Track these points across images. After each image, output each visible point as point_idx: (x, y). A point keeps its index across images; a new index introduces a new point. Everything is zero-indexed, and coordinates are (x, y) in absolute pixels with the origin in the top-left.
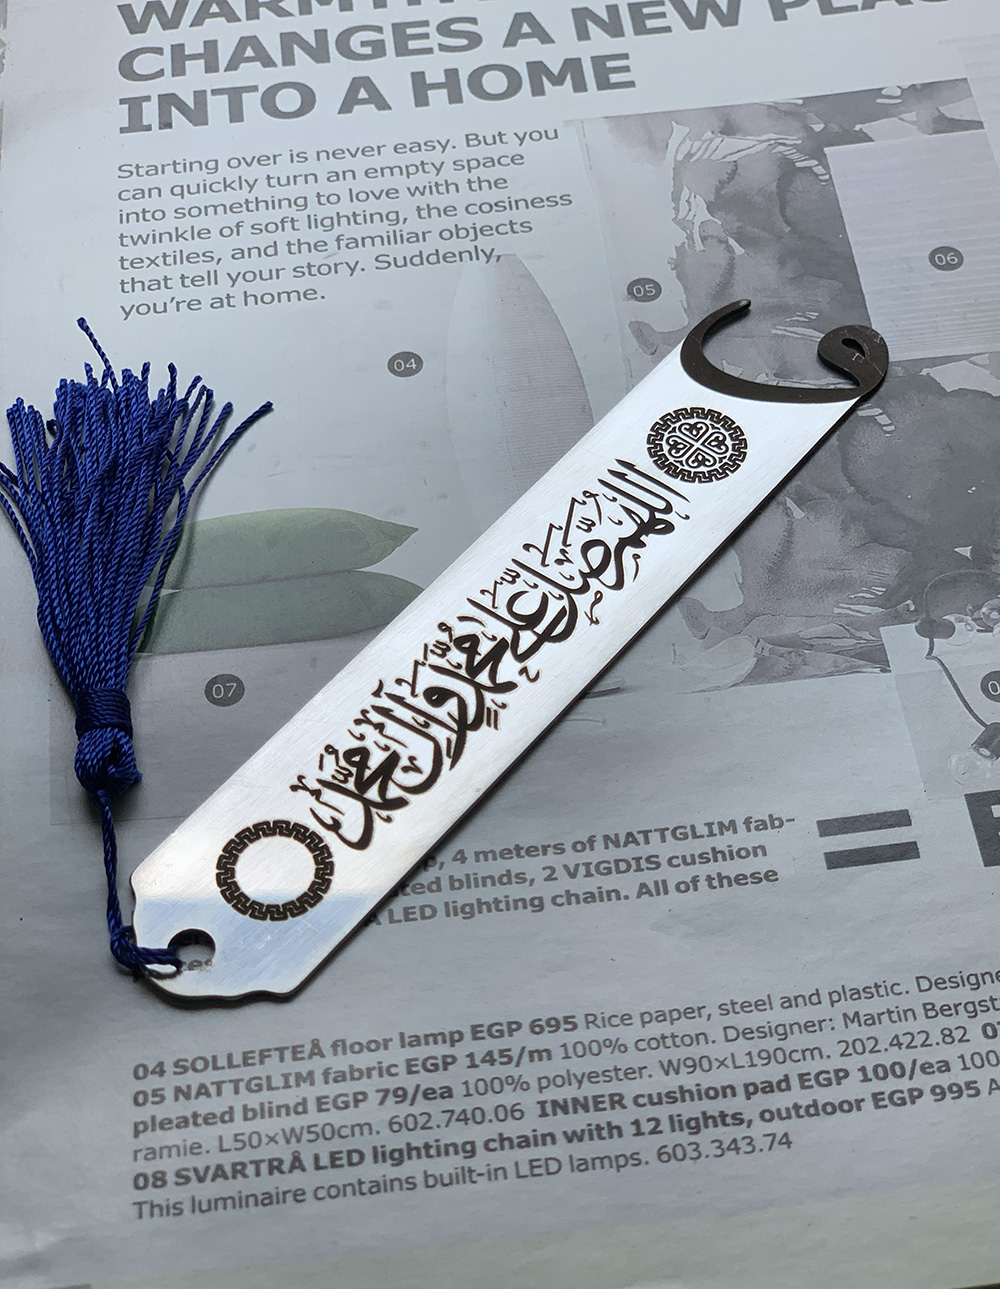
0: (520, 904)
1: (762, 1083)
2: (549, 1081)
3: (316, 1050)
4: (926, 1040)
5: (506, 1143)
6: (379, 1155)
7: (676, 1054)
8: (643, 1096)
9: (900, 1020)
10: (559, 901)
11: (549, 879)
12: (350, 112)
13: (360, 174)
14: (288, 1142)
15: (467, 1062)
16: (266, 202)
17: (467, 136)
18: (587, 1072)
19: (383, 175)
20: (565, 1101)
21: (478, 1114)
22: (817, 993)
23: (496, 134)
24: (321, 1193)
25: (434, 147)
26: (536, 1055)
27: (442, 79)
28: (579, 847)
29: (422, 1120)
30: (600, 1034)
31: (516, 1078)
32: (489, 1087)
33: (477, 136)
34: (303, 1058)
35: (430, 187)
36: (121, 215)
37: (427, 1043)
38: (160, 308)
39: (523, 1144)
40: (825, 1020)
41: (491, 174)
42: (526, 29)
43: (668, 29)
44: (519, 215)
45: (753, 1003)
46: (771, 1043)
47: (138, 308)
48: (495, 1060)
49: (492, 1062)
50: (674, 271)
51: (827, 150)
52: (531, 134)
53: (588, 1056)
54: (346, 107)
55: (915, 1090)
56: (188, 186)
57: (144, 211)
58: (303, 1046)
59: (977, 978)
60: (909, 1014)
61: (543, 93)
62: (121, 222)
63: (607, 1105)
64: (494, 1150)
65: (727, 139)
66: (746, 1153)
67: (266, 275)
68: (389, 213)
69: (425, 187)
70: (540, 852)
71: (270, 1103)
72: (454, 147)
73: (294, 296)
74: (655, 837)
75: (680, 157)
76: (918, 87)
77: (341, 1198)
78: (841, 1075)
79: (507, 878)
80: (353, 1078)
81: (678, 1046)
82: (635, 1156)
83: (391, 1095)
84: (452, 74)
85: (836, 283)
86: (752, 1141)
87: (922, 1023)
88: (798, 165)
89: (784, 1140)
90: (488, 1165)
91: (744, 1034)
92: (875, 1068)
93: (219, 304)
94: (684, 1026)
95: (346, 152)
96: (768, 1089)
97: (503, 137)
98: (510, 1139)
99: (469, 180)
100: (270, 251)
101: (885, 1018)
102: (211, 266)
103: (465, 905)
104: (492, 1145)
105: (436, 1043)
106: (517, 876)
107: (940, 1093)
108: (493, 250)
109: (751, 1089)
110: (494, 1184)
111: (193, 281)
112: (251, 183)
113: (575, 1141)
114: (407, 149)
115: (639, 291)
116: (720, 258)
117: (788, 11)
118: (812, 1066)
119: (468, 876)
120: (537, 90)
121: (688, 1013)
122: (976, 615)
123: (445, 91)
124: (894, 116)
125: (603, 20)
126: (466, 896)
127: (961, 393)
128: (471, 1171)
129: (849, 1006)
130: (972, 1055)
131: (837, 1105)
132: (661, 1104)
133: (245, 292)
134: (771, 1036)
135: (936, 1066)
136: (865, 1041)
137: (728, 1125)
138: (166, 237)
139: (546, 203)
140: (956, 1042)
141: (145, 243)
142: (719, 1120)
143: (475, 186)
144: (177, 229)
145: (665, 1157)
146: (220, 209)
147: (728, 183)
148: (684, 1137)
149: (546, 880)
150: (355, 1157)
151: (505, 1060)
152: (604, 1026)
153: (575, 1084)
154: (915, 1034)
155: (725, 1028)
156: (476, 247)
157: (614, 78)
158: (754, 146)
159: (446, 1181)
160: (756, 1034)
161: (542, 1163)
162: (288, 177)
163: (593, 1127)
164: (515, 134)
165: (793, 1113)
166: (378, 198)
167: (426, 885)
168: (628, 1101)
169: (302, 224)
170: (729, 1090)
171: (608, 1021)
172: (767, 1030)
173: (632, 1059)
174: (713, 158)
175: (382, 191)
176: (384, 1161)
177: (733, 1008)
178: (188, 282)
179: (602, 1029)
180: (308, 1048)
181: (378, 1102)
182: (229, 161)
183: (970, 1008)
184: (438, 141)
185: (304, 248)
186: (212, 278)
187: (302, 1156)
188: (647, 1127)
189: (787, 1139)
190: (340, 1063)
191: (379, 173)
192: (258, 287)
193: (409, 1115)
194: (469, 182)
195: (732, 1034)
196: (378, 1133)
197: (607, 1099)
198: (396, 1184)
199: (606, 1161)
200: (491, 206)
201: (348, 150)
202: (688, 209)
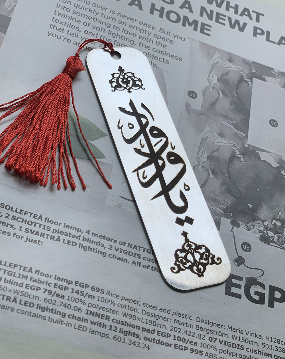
0: (100, 252)
1: (147, 329)
2: (91, 305)
3: (31, 270)
4: (194, 335)
5: (74, 317)
6: (39, 307)
7: (128, 312)
8: (115, 320)
9: (189, 327)
10: (111, 256)
11: (110, 249)
12: (131, 5)
13: (128, 25)
14: (14, 293)
15: (71, 291)
16: (99, 21)
17: (160, 28)
18: (103, 307)
19: (134, 29)
20: (94, 312)
21: (69, 306)
22: (170, 311)
23: (168, 32)
24: (19, 311)
25: (150, 27)
26: (90, 296)
27: (159, 9)
28: (121, 243)
29: (53, 302)
30: (110, 298)
31: (83, 301)
32: (75, 300)
33: (163, 30)
34: (26, 271)
36: (58, 5)
37: (62, 281)
38: (59, 37)
39: (79, 320)
40: (169, 319)
41: (164, 43)
42: (187, 6)
43: (224, 24)
44: (167, 58)
45: (152, 306)
46: (153, 319)
47: (53, 34)
48: (79, 293)
49: (78, 293)
50: (202, 93)
51: (254, 79)
52: (178, 36)
53: (104, 302)
55: (186, 347)
56: (79, 5)
57: (64, 7)
58: (27, 268)
59: (212, 324)
60: (192, 326)
62: (57, 7)
63: (105, 318)
64: (71, 318)
65: (229, 63)
66: (137, 346)
68: (131, 40)
69: (144, 38)
70: (110, 240)
71: (13, 280)
72: (156, 30)
74: (142, 249)
75: (215, 62)
76: (283, 73)
77: (24, 315)
78: (169, 335)
79: (99, 244)
80: (38, 282)
81: (129, 310)
82: (108, 335)
83: (47, 291)
84: (163, 9)
85: (243, 116)
86: (139, 344)
87: (194, 330)
88: (245, 79)
89: (148, 347)
90: (67, 322)
91: (147, 314)
92: (178, 337)
93: (76, 44)
94: (132, 305)
96: (148, 331)
97: (170, 34)
98: (76, 317)
99: (157, 41)
100: (95, 35)
101: (185, 324)
102: (77, 32)
103: (85, 246)
104: (70, 316)
105: (64, 282)
106: (102, 244)
107: (192, 351)
108: (156, 64)
109: (144, 330)
110: (67, 327)
111: (71, 34)
112: (97, 13)
113: (93, 324)
114: (143, 24)
115: (191, 94)
116: (216, 95)
117: (258, 35)
118: (162, 330)
119: (88, 238)
120: (184, 25)
121: (134, 302)
122: (247, 225)
123: (159, 13)
124: (274, 78)
125: (208, 13)
126: (86, 244)
127: (265, 161)
128: (62, 321)
129: (177, 318)
130: (204, 344)
131: (165, 343)
132: (119, 324)
134: (154, 317)
135: (194, 343)
136: (178, 329)
137: (135, 337)
138: (68, 17)
139: (175, 58)
140: (201, 338)
141: (61, 16)
142: (133, 334)
143: (158, 44)
144: (72, 16)
145: (115, 339)
146: (86, 16)
147: (225, 75)
148: (122, 335)
149: (109, 249)
150: (32, 305)
151: (81, 294)
152: (111, 296)
153: (98, 309)
154: (191, 332)
155: (143, 310)
156: (152, 61)
157: (205, 31)
158: (235, 68)
159: (55, 321)
160: (150, 315)
161: (82, 327)
162: (108, 16)
163: (99, 323)
164: (174, 34)
165: (153, 340)
166: (130, 35)
167: (76, 236)
168: (111, 319)
169: (106, 32)
170: (138, 327)
171: (113, 295)
172: (153, 315)
173: (115, 308)
174: (223, 66)
175: (132, 33)
176: (39, 309)
177: (147, 305)
178: (69, 33)
179: (110, 297)
180: (29, 269)
181: (43, 292)
182: (93, 4)
183: (208, 331)
184: (152, 26)
186: (76, 36)
187: (17, 299)
188: (113, 329)
189: (149, 347)
190: (36, 277)
193: (51, 299)
195: (144, 312)
196: (40, 300)
197: (105, 316)
198: (41, 317)
199: (99, 333)
200: (160, 52)
201: (127, 17)
202: (212, 77)
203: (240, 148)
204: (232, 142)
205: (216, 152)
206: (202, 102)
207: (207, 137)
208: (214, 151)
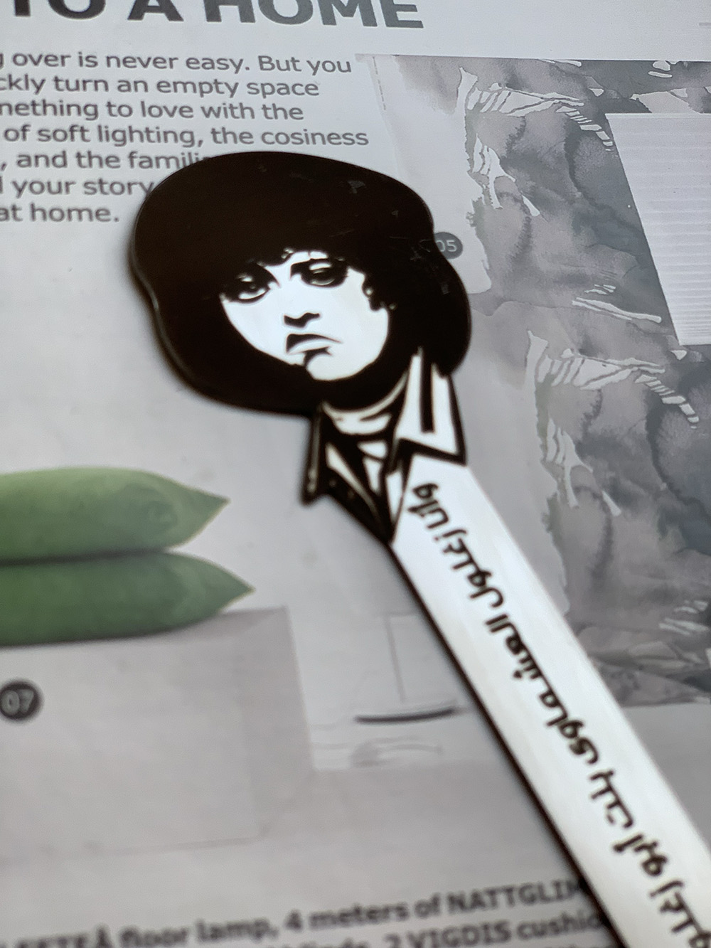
12: (140, 17)
13: (152, 86)
16: (54, 107)
17: (260, 58)
19: (176, 90)
23: (289, 59)
25: (227, 67)
33: (270, 59)
35: (225, 109)
41: (288, 101)
50: (474, 228)
51: (608, 116)
52: (324, 63)
54: (136, 13)
61: (334, 23)
65: (514, 93)
67: (54, 187)
68: (183, 133)
70: (381, 914)
72: (247, 69)
73: (85, 214)
75: (471, 107)
76: (686, 65)
85: (629, 256)
88: (583, 127)
95: (137, 61)
97: (297, 63)
99: (264, 106)
100: (59, 161)
112: (38, 82)
114: (200, 65)
116: (519, 218)
120: (329, 19)
124: (667, 90)
133: (32, 206)
139: (342, 140)
143: (270, 113)
146: (5, 109)
147: (519, 138)
157: (402, 16)
158: (540, 103)
162: (77, 81)
164: (309, 62)
166: (171, 115)
169: (92, 134)
174: (502, 110)
175: (175, 108)
182: (15, 57)
184: (231, 60)
185: (95, 161)
191: (172, 88)
192: (46, 201)
194: (265, 108)
200: (286, 136)
201: (139, 59)
202: (482, 162)
203: (663, 371)
204: (633, 361)
205: (598, 418)
206: (485, 257)
207: (550, 378)
208: (588, 416)
